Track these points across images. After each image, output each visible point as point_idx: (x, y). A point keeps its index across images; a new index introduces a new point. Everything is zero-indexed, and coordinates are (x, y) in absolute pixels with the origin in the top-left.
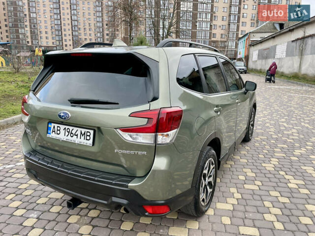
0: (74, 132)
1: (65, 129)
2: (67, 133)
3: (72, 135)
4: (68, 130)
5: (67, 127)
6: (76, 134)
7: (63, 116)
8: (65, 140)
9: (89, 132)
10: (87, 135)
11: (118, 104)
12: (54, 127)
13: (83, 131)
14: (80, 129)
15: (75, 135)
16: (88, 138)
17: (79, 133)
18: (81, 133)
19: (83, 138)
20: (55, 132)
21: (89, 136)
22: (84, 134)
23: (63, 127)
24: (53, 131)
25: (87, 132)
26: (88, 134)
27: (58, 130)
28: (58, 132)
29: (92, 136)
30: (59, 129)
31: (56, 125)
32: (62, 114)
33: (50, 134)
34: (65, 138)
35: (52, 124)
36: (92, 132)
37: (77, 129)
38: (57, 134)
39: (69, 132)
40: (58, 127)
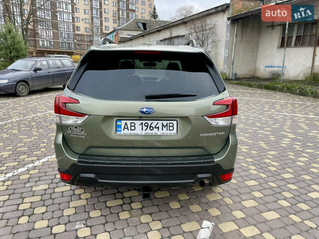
0: (153, 125)
1: (142, 123)
2: (145, 128)
3: (151, 128)
5: (144, 122)
6: (157, 127)
7: (146, 111)
8: (144, 134)
9: (172, 123)
10: (170, 126)
11: (196, 96)
12: (126, 124)
13: (165, 123)
14: (160, 122)
15: (155, 128)
16: (171, 128)
17: (160, 125)
18: (163, 125)
19: (165, 129)
20: (127, 128)
21: (173, 126)
22: (167, 125)
23: (138, 123)
24: (124, 128)
25: (170, 123)
27: (131, 126)
28: (133, 128)
29: (175, 126)
30: (133, 125)
31: (129, 122)
32: (145, 110)
33: (121, 131)
34: (144, 133)
35: (122, 121)
36: (175, 122)
37: (157, 122)
38: (131, 130)
39: (147, 126)
40: (131, 123)
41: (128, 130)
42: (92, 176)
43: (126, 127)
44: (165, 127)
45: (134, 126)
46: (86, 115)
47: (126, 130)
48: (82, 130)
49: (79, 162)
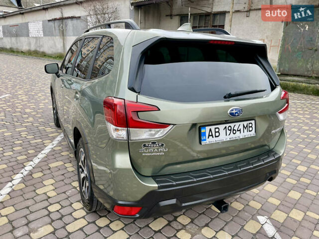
0: (236, 128)
1: (226, 127)
2: (228, 132)
3: (234, 132)
4: (230, 128)
5: (227, 125)
6: (239, 129)
7: (236, 113)
9: (251, 123)
10: (249, 127)
12: (210, 130)
13: (245, 123)
14: (242, 123)
15: (238, 131)
16: (251, 129)
17: (241, 127)
18: (244, 126)
19: (246, 131)
20: (212, 135)
21: (251, 127)
22: (247, 126)
23: (222, 127)
24: (209, 136)
26: (250, 125)
27: (216, 132)
28: (217, 134)
29: (254, 126)
30: (217, 130)
31: (213, 128)
32: (234, 111)
33: (205, 140)
34: (228, 138)
35: (206, 127)
36: (253, 122)
37: (239, 123)
38: (216, 137)
39: (231, 130)
40: (215, 128)
41: (213, 137)
42: (173, 201)
43: (210, 134)
44: (245, 128)
45: (218, 132)
46: (170, 124)
47: (211, 137)
48: (162, 145)
49: (159, 188)
